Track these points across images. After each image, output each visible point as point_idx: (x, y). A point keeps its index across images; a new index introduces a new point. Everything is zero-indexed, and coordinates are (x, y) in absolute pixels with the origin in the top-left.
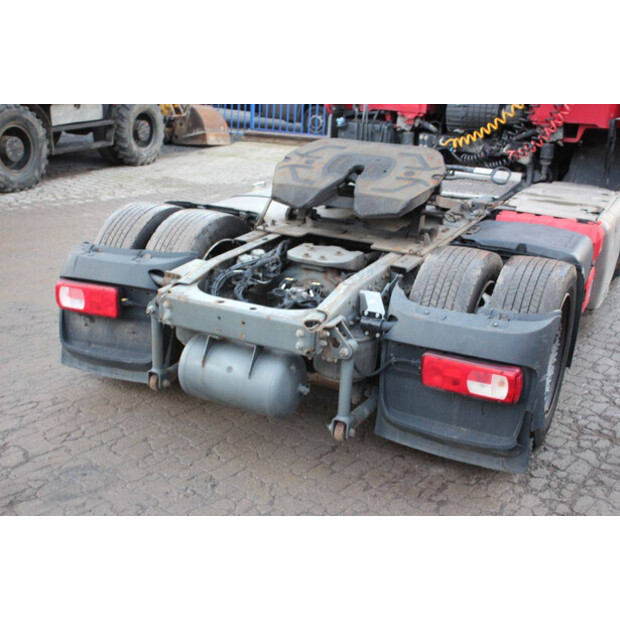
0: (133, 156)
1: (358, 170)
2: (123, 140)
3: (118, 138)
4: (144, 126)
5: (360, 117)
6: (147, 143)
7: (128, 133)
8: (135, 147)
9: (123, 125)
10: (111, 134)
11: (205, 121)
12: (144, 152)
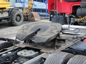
0: (16, 24)
1: (39, 30)
2: (13, 21)
3: (12, 20)
4: (18, 18)
5: (56, 14)
6: (19, 21)
7: (14, 19)
8: (16, 22)
9: (13, 17)
10: (10, 19)
11: (34, 16)
12: (18, 23)
